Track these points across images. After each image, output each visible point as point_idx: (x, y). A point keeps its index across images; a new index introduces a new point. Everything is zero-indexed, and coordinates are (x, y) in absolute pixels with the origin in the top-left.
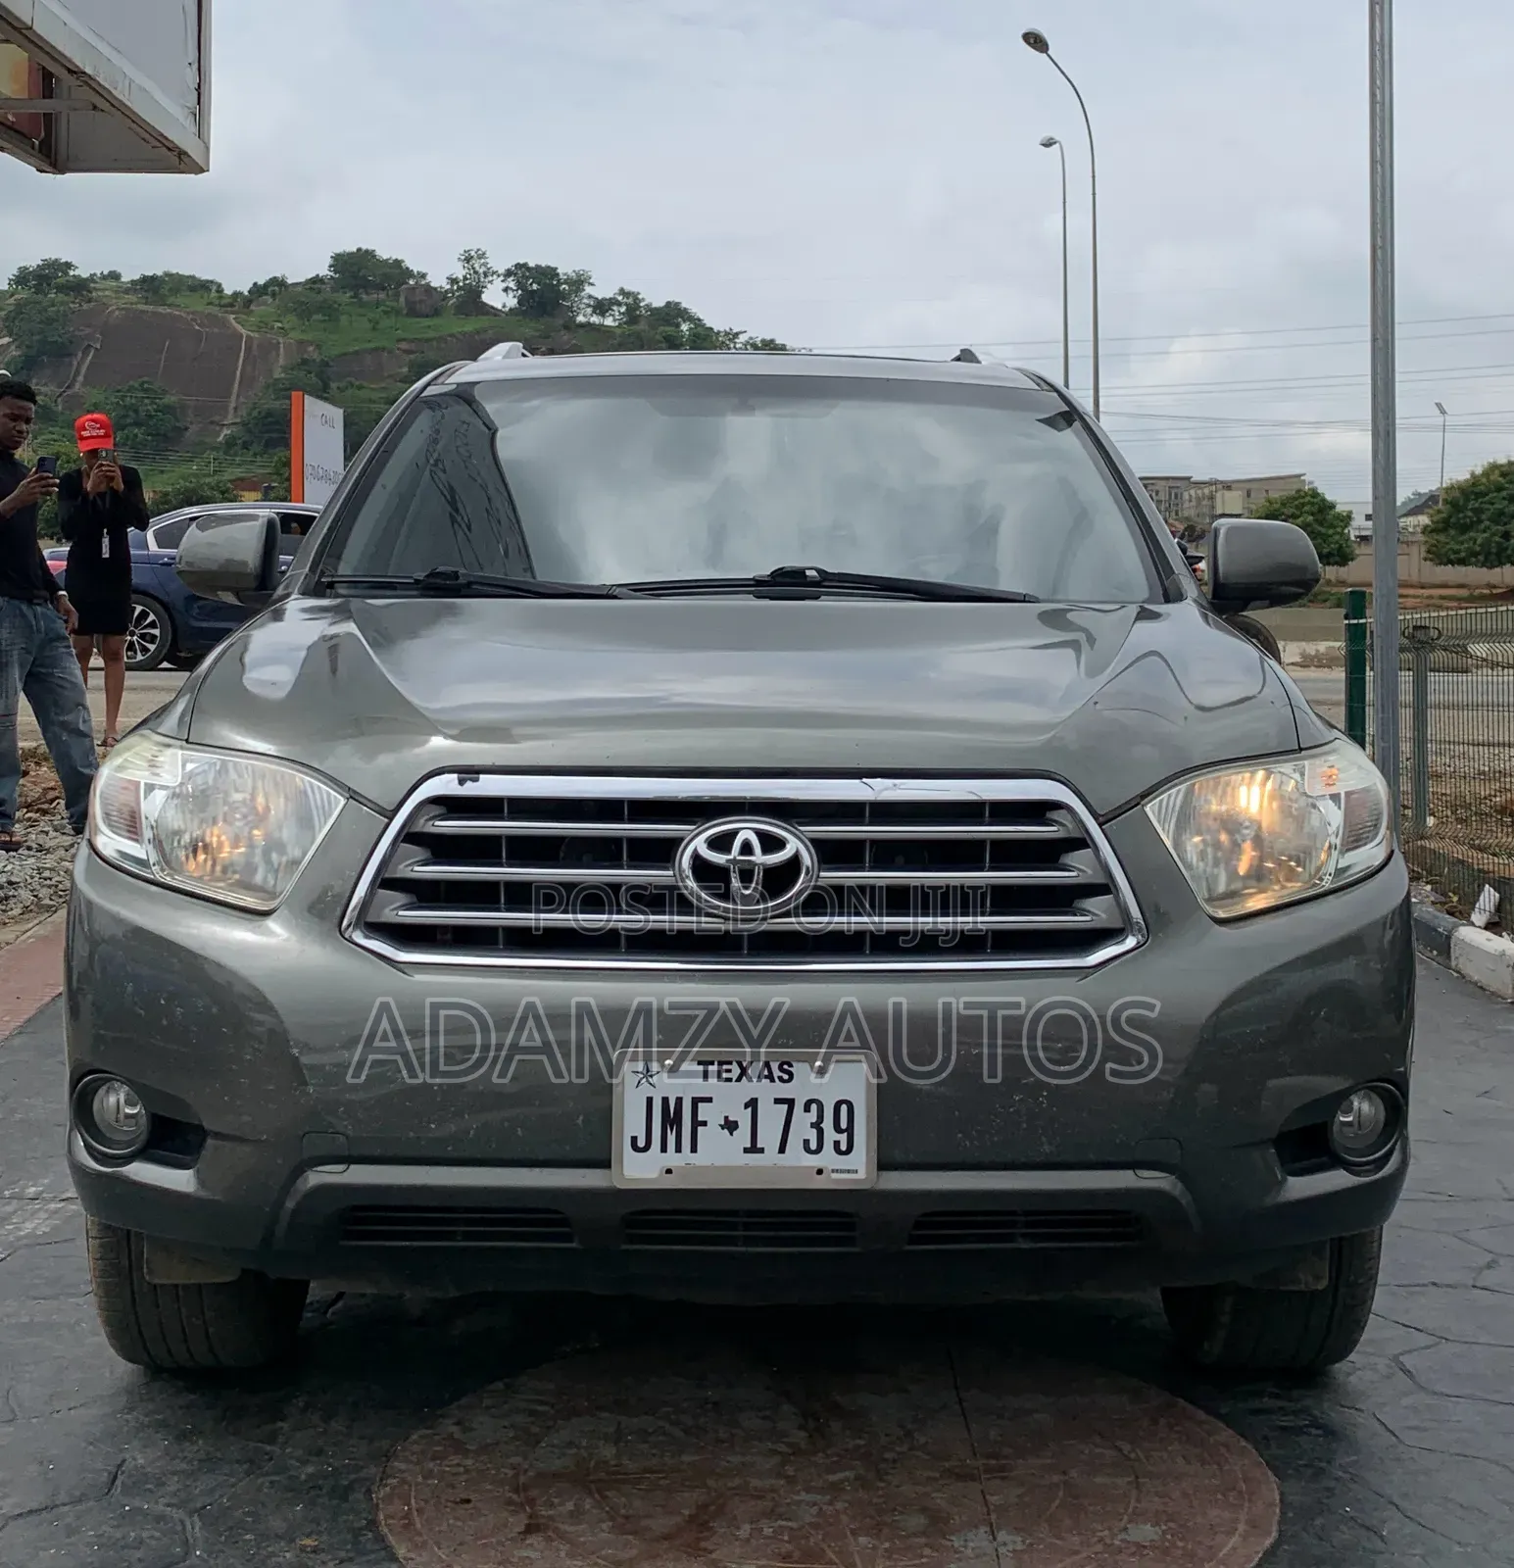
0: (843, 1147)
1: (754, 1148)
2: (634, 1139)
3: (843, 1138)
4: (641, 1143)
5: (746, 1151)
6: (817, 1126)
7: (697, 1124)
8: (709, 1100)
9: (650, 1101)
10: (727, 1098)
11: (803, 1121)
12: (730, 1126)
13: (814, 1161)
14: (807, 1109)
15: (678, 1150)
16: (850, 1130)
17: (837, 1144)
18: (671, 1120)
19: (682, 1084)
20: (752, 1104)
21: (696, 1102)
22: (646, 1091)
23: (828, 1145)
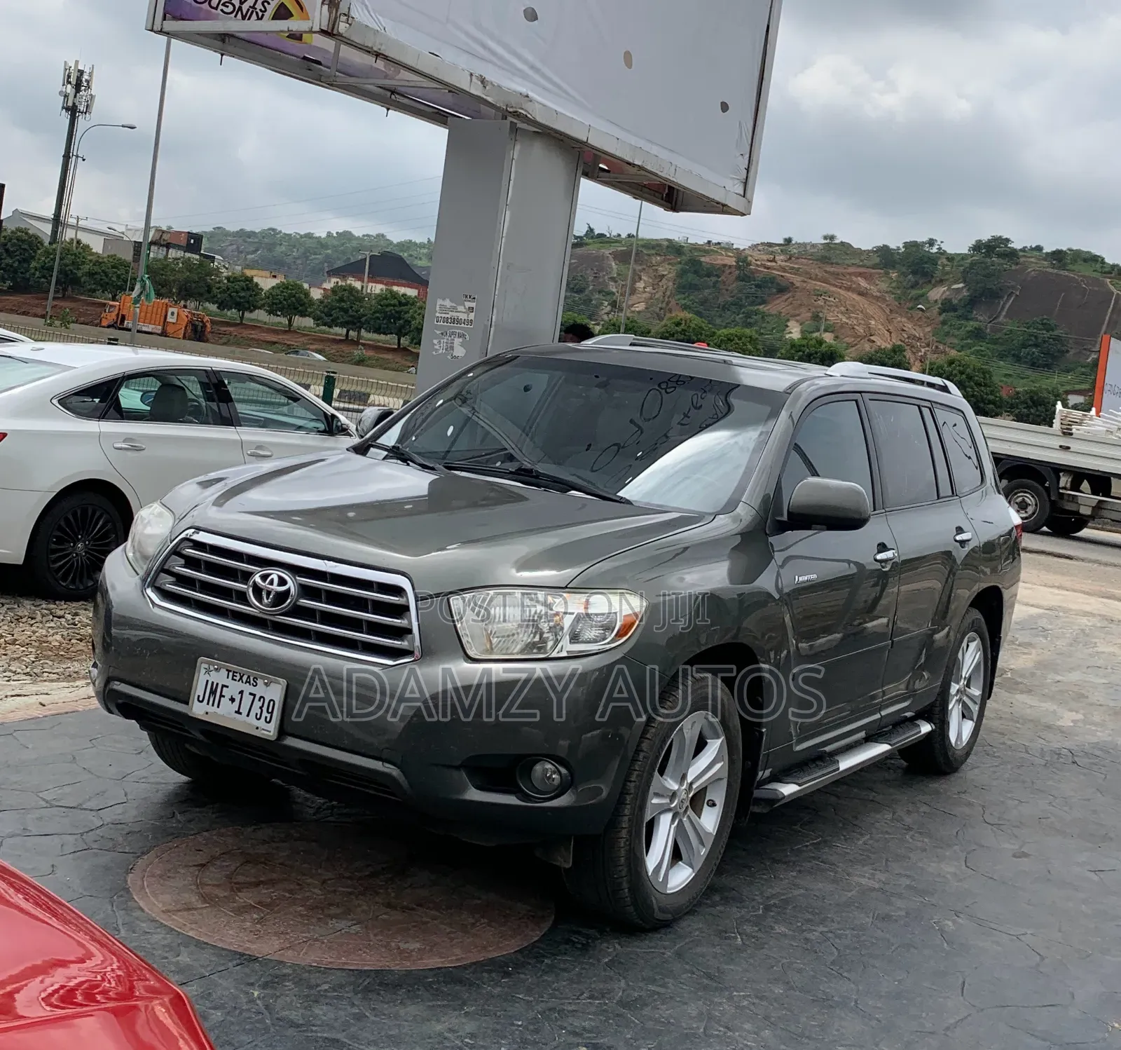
0: (268, 720)
1: (238, 712)
2: (199, 696)
3: (269, 716)
4: (201, 699)
5: (236, 712)
6: (261, 708)
7: (221, 696)
8: (227, 687)
9: (207, 681)
10: (234, 688)
11: (257, 704)
12: (232, 700)
13: (257, 723)
14: (260, 700)
15: (213, 705)
16: (272, 712)
17: (266, 718)
18: (213, 692)
19: (220, 677)
20: (241, 692)
21: (223, 686)
22: (207, 677)
23: (263, 718)
